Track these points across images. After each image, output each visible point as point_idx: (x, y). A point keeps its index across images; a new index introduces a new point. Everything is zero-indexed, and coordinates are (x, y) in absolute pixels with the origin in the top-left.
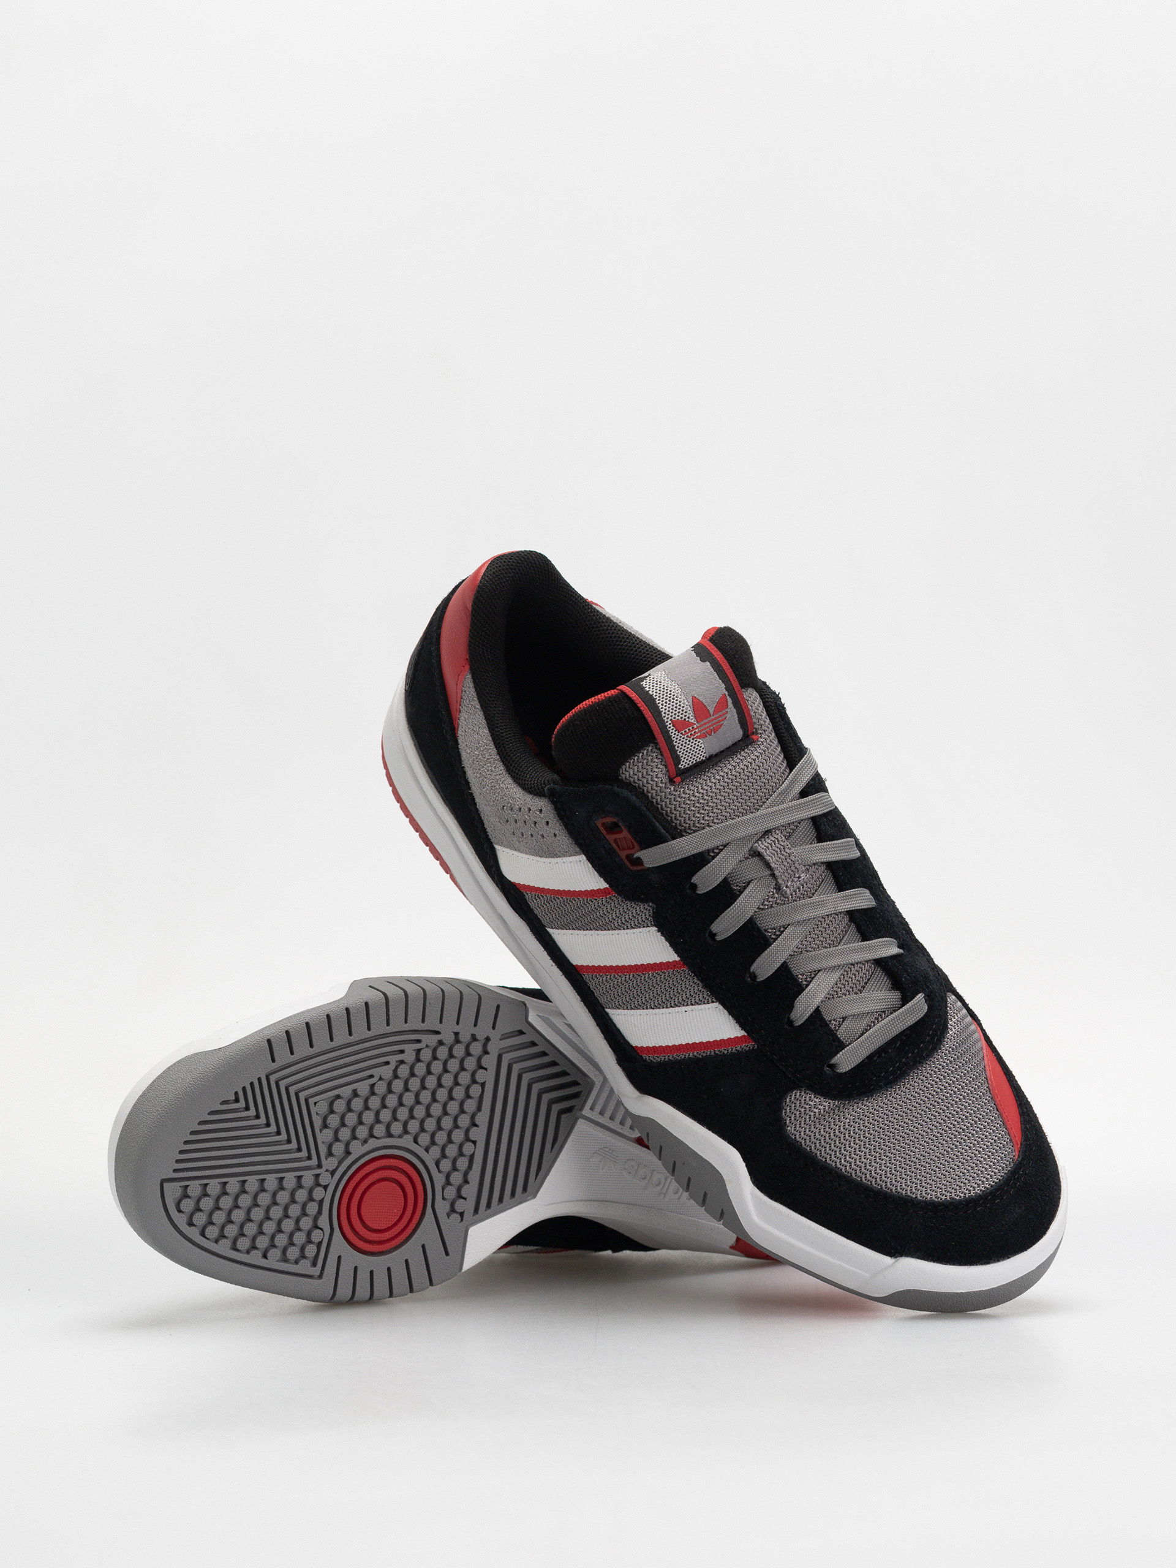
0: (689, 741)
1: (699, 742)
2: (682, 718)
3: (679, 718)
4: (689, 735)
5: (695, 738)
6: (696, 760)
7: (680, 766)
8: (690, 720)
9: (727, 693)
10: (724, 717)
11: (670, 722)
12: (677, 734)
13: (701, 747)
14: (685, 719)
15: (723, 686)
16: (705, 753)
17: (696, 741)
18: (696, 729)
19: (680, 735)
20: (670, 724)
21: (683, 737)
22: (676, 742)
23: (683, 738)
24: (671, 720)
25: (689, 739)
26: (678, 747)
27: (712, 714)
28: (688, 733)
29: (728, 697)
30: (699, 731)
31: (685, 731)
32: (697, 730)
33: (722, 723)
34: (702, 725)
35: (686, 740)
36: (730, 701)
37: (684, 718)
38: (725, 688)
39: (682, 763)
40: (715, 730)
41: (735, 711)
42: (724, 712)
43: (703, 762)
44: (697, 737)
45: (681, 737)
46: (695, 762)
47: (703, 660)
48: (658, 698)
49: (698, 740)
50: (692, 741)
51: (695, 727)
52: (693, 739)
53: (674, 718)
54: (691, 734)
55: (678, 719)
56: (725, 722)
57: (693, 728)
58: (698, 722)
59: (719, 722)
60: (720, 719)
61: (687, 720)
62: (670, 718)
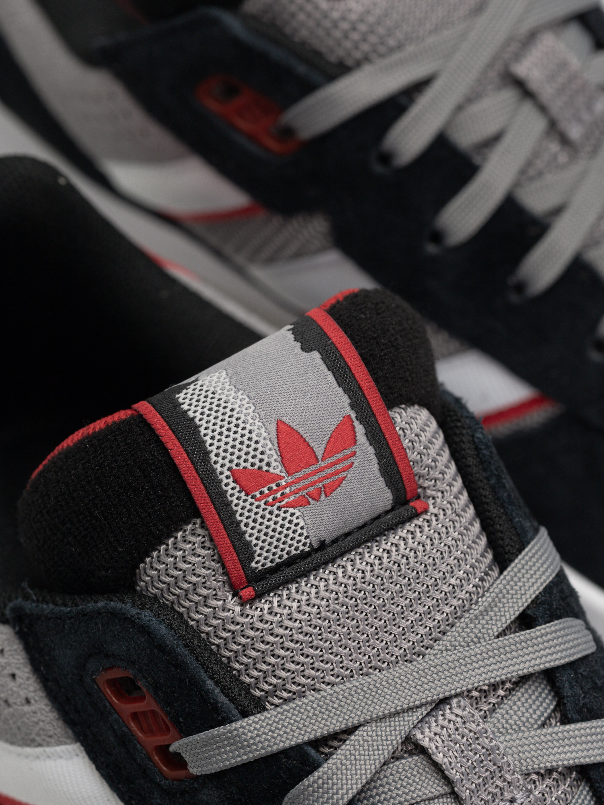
0: (271, 513)
1: (292, 515)
2: (253, 465)
3: (248, 465)
4: (270, 499)
5: (284, 506)
6: (288, 553)
7: (253, 565)
8: (271, 470)
9: (353, 415)
10: (347, 463)
11: (228, 473)
12: (244, 497)
13: (296, 525)
14: (260, 468)
15: (346, 400)
16: (307, 537)
17: (285, 512)
18: (285, 488)
19: (250, 500)
20: (227, 477)
21: (257, 503)
22: (241, 515)
23: (258, 507)
24: (230, 469)
25: (269, 508)
26: (246, 525)
27: (320, 457)
28: (268, 496)
29: (356, 423)
30: (292, 493)
31: (261, 493)
32: (287, 491)
33: (343, 475)
34: (298, 481)
35: (264, 510)
36: (360, 429)
37: (258, 464)
38: (351, 404)
39: (257, 558)
40: (328, 491)
41: (371, 450)
42: (347, 452)
43: (304, 556)
44: (288, 505)
45: (251, 504)
46: (286, 556)
47: (306, 348)
48: (205, 425)
49: (291, 510)
50: (276, 512)
51: (283, 483)
52: (279, 508)
53: (237, 465)
54: (274, 499)
55: (245, 468)
56: (350, 475)
57: (278, 485)
58: (289, 474)
59: (337, 473)
60: (338, 467)
61: (265, 468)
62: (228, 465)
